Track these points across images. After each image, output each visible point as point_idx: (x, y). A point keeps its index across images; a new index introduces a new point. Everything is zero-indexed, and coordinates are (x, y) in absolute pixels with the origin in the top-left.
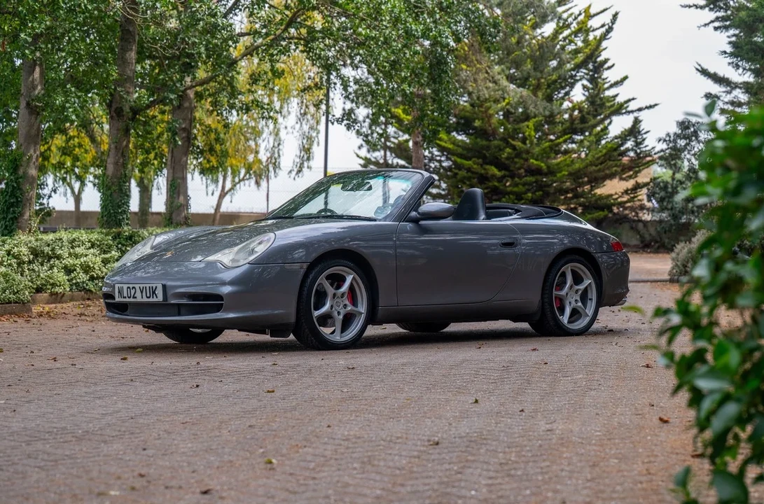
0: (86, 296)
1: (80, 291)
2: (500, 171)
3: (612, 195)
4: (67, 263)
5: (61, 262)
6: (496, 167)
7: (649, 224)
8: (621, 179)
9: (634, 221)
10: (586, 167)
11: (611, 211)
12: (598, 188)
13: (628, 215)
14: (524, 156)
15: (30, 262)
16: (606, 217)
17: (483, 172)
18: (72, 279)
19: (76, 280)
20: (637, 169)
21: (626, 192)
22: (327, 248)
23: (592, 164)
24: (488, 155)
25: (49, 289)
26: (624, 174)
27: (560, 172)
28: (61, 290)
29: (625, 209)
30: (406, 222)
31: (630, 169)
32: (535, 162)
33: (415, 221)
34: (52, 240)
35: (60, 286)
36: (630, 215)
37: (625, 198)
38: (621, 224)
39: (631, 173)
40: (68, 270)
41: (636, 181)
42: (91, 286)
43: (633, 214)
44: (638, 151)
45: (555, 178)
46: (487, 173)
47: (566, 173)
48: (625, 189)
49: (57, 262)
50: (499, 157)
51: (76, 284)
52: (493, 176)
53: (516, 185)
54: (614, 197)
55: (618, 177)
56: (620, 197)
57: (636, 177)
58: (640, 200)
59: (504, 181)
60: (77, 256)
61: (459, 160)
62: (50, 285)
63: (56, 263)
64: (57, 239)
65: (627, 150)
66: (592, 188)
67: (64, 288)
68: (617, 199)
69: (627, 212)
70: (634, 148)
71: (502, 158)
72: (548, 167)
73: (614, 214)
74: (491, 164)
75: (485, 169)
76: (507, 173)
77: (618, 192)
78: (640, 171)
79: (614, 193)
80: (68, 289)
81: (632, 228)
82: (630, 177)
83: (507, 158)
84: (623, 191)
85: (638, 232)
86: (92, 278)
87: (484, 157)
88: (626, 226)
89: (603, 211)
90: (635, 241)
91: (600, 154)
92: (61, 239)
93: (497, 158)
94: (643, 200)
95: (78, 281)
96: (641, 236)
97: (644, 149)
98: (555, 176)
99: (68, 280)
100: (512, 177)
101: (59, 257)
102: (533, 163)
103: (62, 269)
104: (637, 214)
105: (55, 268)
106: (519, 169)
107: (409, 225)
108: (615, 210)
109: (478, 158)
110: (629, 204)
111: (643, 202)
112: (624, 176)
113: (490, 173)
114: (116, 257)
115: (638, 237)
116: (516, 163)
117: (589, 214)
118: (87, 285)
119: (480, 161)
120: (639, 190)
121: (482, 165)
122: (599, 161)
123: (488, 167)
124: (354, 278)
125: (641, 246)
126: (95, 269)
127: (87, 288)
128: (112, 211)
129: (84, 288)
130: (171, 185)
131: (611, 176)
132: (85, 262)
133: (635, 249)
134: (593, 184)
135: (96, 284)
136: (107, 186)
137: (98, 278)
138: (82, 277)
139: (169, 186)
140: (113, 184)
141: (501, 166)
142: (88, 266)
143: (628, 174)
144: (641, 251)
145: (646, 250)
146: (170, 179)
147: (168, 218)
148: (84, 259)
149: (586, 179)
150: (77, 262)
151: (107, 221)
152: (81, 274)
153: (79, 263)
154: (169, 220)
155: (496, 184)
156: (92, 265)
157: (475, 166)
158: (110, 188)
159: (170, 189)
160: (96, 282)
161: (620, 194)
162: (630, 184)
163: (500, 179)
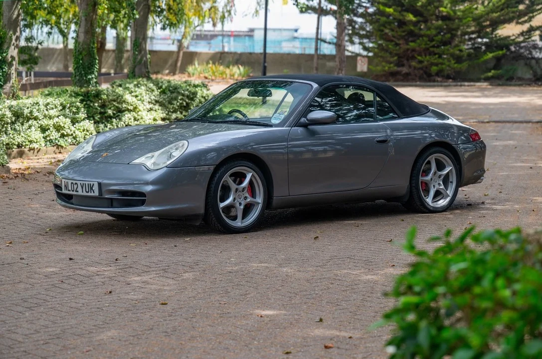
0: (58, 151)
1: (53, 146)
2: (415, 16)
3: (510, 37)
4: (42, 123)
5: (38, 123)
6: (412, 13)
7: (540, 61)
8: (518, 23)
9: (528, 59)
11: (508, 49)
12: (497, 30)
13: (523, 53)
14: (436, 4)
15: (13, 123)
16: (504, 56)
17: (401, 18)
18: (46, 137)
19: (49, 137)
20: (531, 15)
21: (522, 34)
23: (492, 11)
24: (405, 3)
25: (27, 145)
26: (520, 19)
27: (466, 18)
28: (37, 146)
29: (521, 48)
31: (525, 15)
32: (445, 10)
34: (31, 104)
35: (37, 142)
36: (525, 53)
37: (521, 39)
38: (517, 61)
39: (526, 18)
40: (43, 130)
41: (531, 25)
43: (528, 52)
45: (461, 24)
46: (405, 19)
47: (471, 19)
48: (521, 31)
49: (35, 122)
50: (414, 5)
51: (50, 140)
52: (411, 21)
53: (429, 29)
54: (512, 38)
55: (515, 21)
56: (517, 38)
57: (530, 21)
58: (533, 41)
59: (419, 25)
60: (50, 118)
61: (381, 7)
62: (29, 141)
63: (33, 123)
64: (34, 103)
66: (494, 30)
67: (40, 145)
68: (514, 40)
69: (522, 51)
71: (417, 6)
73: (512, 52)
74: (407, 11)
75: (403, 15)
76: (421, 19)
77: (515, 34)
78: (533, 17)
79: (511, 34)
80: (43, 145)
81: (526, 64)
82: (525, 22)
83: (422, 6)
84: (518, 33)
85: (531, 68)
86: (63, 136)
87: (402, 6)
88: (522, 62)
89: (502, 50)
90: (528, 75)
92: (37, 103)
93: (413, 6)
94: (536, 40)
95: (52, 138)
96: (533, 71)
98: (462, 21)
99: (43, 137)
100: (426, 21)
101: (36, 119)
102: (443, 10)
103: (39, 128)
104: (531, 53)
105: (33, 127)
106: (432, 15)
108: (513, 48)
109: (398, 6)
110: (523, 45)
111: (536, 43)
112: (520, 21)
113: (408, 19)
114: (83, 117)
115: (531, 72)
116: (429, 10)
117: (491, 53)
118: (59, 141)
119: (399, 9)
120: (532, 32)
121: (400, 12)
122: (499, 9)
123: (405, 14)
125: (533, 79)
126: (65, 128)
127: (59, 143)
128: (83, 72)
129: (57, 144)
130: (134, 44)
131: (509, 21)
132: (57, 123)
133: (529, 83)
134: (494, 27)
135: (66, 141)
136: (79, 51)
137: (68, 135)
138: (54, 135)
139: (132, 46)
140: (84, 49)
141: (416, 13)
142: (60, 126)
143: (523, 19)
144: (533, 84)
145: (537, 82)
146: (133, 39)
147: (132, 71)
148: (56, 120)
149: (488, 23)
150: (51, 122)
151: (79, 80)
152: (54, 132)
153: (53, 123)
154: (132, 73)
155: (412, 28)
156: (62, 125)
157: (395, 13)
158: (81, 53)
159: (133, 47)
160: (66, 138)
161: (517, 36)
162: (526, 27)
163: (415, 24)
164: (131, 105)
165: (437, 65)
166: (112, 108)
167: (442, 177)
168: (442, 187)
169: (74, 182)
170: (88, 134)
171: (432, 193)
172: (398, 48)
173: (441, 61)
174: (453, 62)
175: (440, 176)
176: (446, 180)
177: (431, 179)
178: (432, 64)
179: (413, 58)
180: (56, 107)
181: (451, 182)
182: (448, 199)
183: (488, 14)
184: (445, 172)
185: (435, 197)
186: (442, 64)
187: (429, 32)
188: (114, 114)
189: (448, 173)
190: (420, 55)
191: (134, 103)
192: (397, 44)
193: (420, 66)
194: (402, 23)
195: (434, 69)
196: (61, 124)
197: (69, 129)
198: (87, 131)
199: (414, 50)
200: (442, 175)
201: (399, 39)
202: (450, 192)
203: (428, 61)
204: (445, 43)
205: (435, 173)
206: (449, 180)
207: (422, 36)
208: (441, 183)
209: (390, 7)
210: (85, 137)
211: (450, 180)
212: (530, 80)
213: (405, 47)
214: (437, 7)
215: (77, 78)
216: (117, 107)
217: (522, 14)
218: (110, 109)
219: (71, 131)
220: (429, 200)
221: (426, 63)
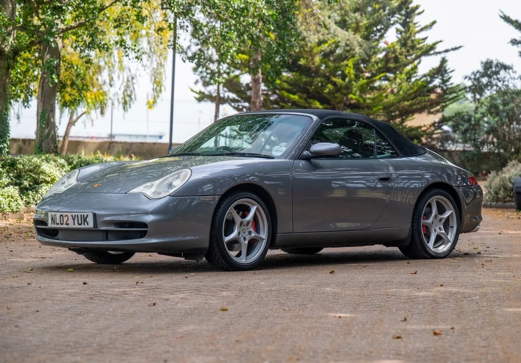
2: (321, 104)
3: (420, 127)
6: (318, 101)
8: (430, 113)
11: (419, 140)
12: (408, 120)
14: (344, 91)
21: (433, 124)
24: (311, 90)
26: (432, 108)
27: (376, 106)
31: (438, 104)
32: (354, 97)
39: (438, 107)
41: (443, 116)
43: (440, 144)
45: (371, 112)
46: (311, 106)
47: (382, 107)
48: (433, 122)
54: (424, 129)
55: (426, 111)
57: (443, 111)
61: (285, 94)
66: (403, 121)
68: (426, 130)
71: (324, 93)
72: (365, 102)
73: (423, 143)
74: (313, 98)
75: (309, 103)
77: (426, 124)
79: (422, 125)
82: (438, 111)
83: (329, 93)
84: (430, 124)
87: (308, 93)
98: (372, 109)
102: (351, 98)
106: (339, 103)
108: (424, 140)
109: (303, 92)
112: (432, 110)
113: (313, 106)
116: (336, 98)
119: (305, 96)
120: (444, 123)
121: (305, 99)
122: (411, 97)
123: (311, 101)
130: (41, 117)
131: (420, 111)
134: (404, 117)
143: (434, 109)
147: (38, 146)
149: (397, 113)
154: (39, 148)
157: (300, 100)
159: (40, 120)
161: (428, 126)
162: (437, 118)
164: (49, 176)
166: (28, 180)
167: (443, 221)
168: (443, 231)
170: (13, 200)
171: (433, 238)
175: (440, 220)
176: (447, 225)
177: (432, 222)
181: (451, 227)
182: (449, 245)
183: (399, 102)
184: (446, 215)
185: (436, 242)
188: (30, 185)
189: (448, 217)
191: (51, 174)
198: (12, 197)
200: (443, 218)
202: (451, 237)
205: (436, 216)
206: (449, 224)
208: (442, 227)
209: (294, 94)
210: (9, 204)
211: (451, 225)
214: (346, 95)
216: (34, 178)
217: (433, 103)
218: (26, 180)
220: (430, 245)
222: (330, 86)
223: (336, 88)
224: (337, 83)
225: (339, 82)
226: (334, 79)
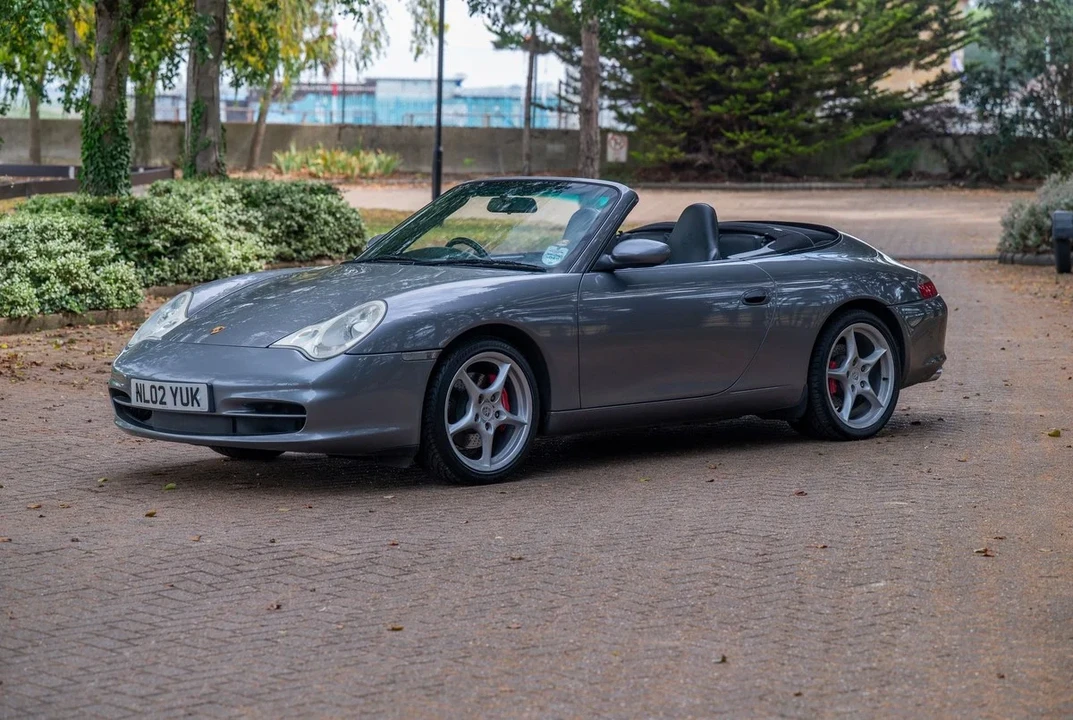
0: (66, 321)
1: (57, 312)
2: (721, 54)
3: (902, 93)
4: (35, 267)
5: (25, 266)
6: (714, 49)
7: (962, 140)
8: (918, 67)
9: (939, 135)
10: (861, 49)
11: (901, 118)
12: (878, 79)
13: (927, 125)
14: (762, 29)
16: (893, 129)
17: (693, 57)
18: (43, 294)
19: (49, 294)
20: (944, 51)
21: (926, 87)
22: (471, 323)
23: (870, 44)
24: (701, 29)
25: (6, 311)
26: (923, 58)
27: (819, 57)
28: (26, 313)
29: (925, 115)
30: (594, 271)
31: (933, 49)
32: (779, 42)
33: (608, 269)
34: (10, 228)
35: (24, 305)
36: (932, 126)
37: (924, 97)
38: (916, 140)
39: (934, 56)
40: (37, 279)
42: (73, 304)
43: (937, 123)
44: (946, 20)
45: (810, 68)
46: (700, 59)
47: (829, 59)
48: (924, 82)
49: (19, 266)
50: (719, 33)
51: (49, 301)
52: (710, 63)
53: (748, 78)
54: (906, 96)
55: (912, 64)
56: (915, 95)
57: (942, 63)
58: (947, 101)
59: (728, 71)
60: (50, 255)
61: (655, 37)
62: (9, 304)
63: (17, 267)
64: (17, 227)
65: (930, 19)
66: (871, 80)
67: (31, 309)
68: (910, 99)
69: (927, 120)
70: (941, 16)
71: (724, 34)
72: (800, 49)
73: (907, 123)
74: (706, 43)
75: (696, 52)
76: (732, 59)
77: (912, 87)
78: (948, 54)
79: (905, 89)
80: (37, 310)
81: (935, 147)
82: (933, 64)
83: (733, 35)
84: (919, 86)
85: (945, 154)
86: (75, 292)
87: (695, 33)
88: (926, 143)
89: (889, 119)
90: (939, 168)
91: (884, 29)
92: (23, 227)
93: (717, 35)
94: (953, 100)
95: (53, 296)
96: (948, 160)
97: (955, 18)
98: (811, 64)
99: (37, 296)
100: (741, 64)
101: (21, 258)
102: (774, 43)
103: (27, 276)
104: (943, 125)
105: (16, 275)
106: (753, 51)
107: (599, 277)
108: (908, 116)
109: (686, 33)
110: (928, 108)
111: (952, 105)
112: (923, 62)
113: (705, 58)
114: (112, 255)
115: (945, 161)
116: (747, 42)
117: (866, 124)
118: (67, 302)
119: (689, 39)
120: (946, 85)
121: (691, 46)
122: (883, 40)
123: (701, 49)
124: (511, 368)
125: (949, 175)
126: (79, 276)
127: (68, 307)
128: (101, 165)
129: (63, 308)
130: (193, 110)
131: (901, 63)
132: (63, 266)
133: (939, 182)
134: (872, 75)
135: (82, 301)
136: (93, 123)
137: (84, 290)
138: (59, 290)
139: (190, 111)
140: (103, 120)
141: (722, 47)
142: (70, 272)
143: (928, 59)
144: (949, 185)
145: (957, 182)
146: (192, 100)
147: (190, 163)
148: (61, 260)
149: (860, 66)
150: (51, 265)
151: (93, 181)
152: (58, 285)
153: (55, 267)
154: (191, 166)
155: (715, 76)
156: (74, 271)
157: (681, 48)
158: (97, 129)
159: (192, 116)
160: (82, 297)
161: (916, 91)
162: (932, 75)
163: (722, 69)
164: (200, 230)
165: (763, 148)
166: (162, 237)
167: (869, 369)
168: (868, 388)
169: (157, 384)
170: (124, 287)
171: (849, 401)
172: (687, 116)
173: (770, 140)
174: (794, 142)
175: (864, 367)
176: (875, 376)
177: (848, 373)
178: (754, 147)
179: (717, 135)
180: (60, 234)
181: (884, 379)
182: (881, 411)
184: (872, 360)
185: (854, 409)
186: (773, 147)
187: (746, 85)
188: (165, 247)
189: (879, 362)
190: (730, 128)
191: (204, 226)
192: (685, 109)
193: (731, 150)
194: (693, 68)
195: (759, 156)
196: (72, 267)
197: (87, 278)
198: (123, 282)
199: (718, 120)
200: (868, 365)
201: (689, 99)
202: (883, 397)
203: (746, 141)
204: (777, 106)
205: (855, 361)
206: (881, 375)
207: (735, 92)
208: (867, 380)
209: (670, 36)
210: (118, 294)
211: (884, 375)
212: (941, 177)
213: (702, 113)
214: (764, 37)
215: (91, 176)
216: (170, 235)
217: (926, 49)
218: (157, 237)
219: (91, 282)
220: (844, 415)
221: (742, 145)
222: (734, 21)
223: (747, 24)
224: (749, 17)
225: (752, 14)
226: (743, 9)
